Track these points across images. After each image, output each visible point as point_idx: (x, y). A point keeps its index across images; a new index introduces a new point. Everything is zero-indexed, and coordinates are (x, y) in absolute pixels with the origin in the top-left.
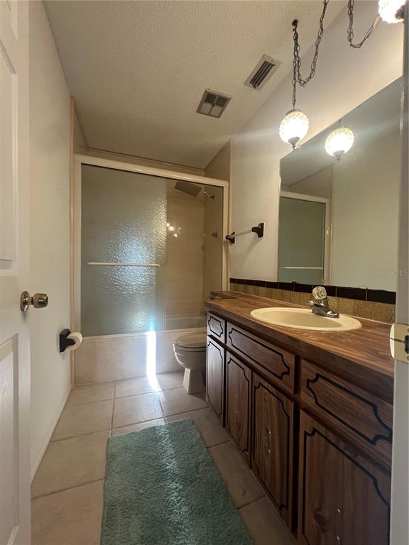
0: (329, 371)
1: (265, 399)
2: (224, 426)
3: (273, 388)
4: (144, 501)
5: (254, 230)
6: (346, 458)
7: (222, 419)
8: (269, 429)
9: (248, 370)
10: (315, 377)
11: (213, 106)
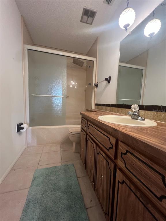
0: (133, 149)
1: (101, 160)
2: (85, 169)
3: (105, 155)
4: (44, 200)
5: (106, 79)
6: (140, 203)
7: (85, 166)
8: (102, 175)
9: (95, 145)
10: (126, 152)
11: (88, 17)
